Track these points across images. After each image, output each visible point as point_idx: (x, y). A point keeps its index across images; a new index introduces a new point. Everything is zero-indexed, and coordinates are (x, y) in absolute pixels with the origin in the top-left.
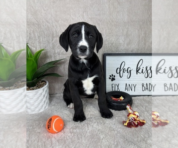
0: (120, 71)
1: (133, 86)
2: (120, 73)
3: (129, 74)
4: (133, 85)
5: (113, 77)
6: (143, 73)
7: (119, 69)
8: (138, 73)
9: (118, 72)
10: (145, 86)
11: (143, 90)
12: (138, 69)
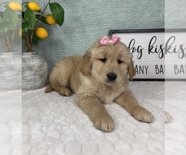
12: (150, 48)
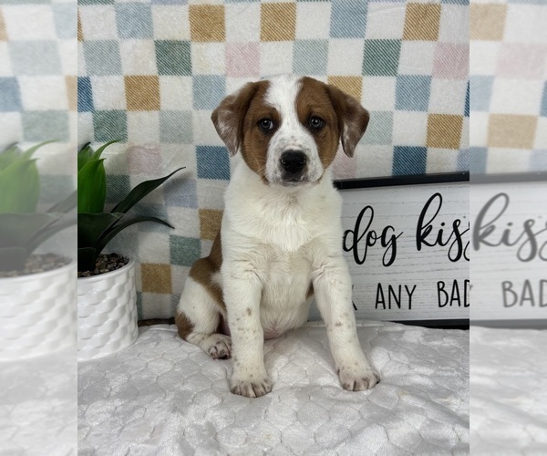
1: (404, 292)
6: (441, 245)
10: (449, 289)
11: (442, 304)
12: (423, 231)
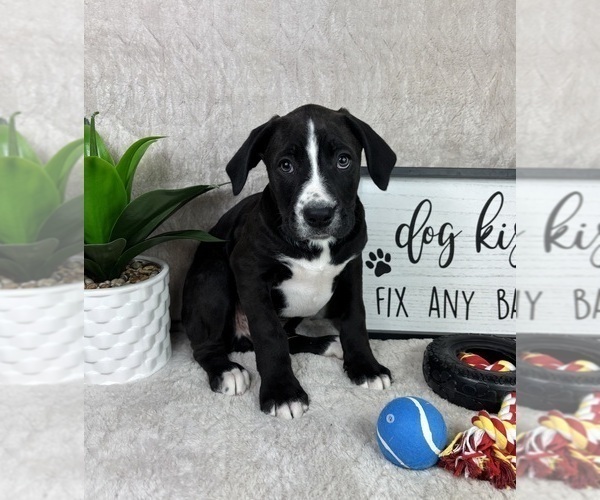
0: (411, 237)
1: (461, 299)
2: (409, 244)
3: (448, 250)
4: (460, 295)
5: (383, 260)
6: (502, 248)
7: (406, 230)
8: (482, 245)
9: (404, 239)
10: (509, 299)
11: (502, 316)
